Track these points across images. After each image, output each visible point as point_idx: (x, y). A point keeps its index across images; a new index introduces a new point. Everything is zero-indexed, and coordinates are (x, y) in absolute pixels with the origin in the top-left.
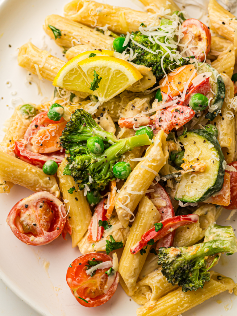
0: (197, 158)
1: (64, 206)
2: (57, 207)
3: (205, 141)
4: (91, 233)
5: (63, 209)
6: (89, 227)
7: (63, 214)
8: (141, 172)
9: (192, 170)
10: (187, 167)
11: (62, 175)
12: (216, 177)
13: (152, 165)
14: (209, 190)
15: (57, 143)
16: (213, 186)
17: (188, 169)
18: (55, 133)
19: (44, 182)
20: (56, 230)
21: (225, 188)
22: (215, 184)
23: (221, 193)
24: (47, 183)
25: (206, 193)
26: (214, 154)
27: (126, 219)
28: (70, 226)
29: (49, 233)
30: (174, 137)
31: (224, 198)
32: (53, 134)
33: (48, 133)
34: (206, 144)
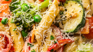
0: (73, 11)
1: (11, 38)
2: (8, 39)
3: (76, 3)
4: (24, 50)
5: (11, 39)
6: (23, 47)
7: (11, 41)
8: (47, 17)
9: (70, 16)
10: (68, 15)
11: (10, 23)
12: (82, 18)
13: (51, 13)
14: (79, 25)
15: (8, 12)
16: (81, 23)
17: (69, 16)
18: (7, 7)
19: (2, 27)
20: (8, 48)
21: (86, 25)
22: (82, 22)
23: (85, 27)
24: (3, 28)
25: (78, 27)
26: (81, 8)
27: (40, 40)
28: (14, 47)
29: (4, 49)
30: (62, 4)
31: (86, 30)
32: (6, 7)
33: (4, 7)
34: (76, 4)
